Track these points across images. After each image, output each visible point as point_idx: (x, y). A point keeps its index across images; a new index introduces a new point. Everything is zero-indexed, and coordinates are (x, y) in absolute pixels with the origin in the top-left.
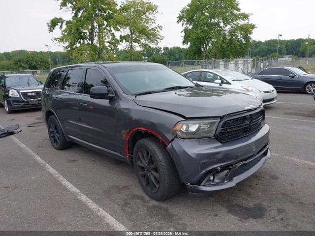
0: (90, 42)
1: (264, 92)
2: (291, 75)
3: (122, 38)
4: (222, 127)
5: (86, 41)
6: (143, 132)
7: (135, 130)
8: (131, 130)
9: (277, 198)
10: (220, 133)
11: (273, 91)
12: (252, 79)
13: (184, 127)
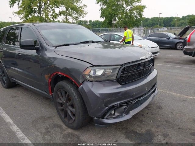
0: (39, 15)
1: (152, 48)
2: (168, 37)
3: (61, 13)
4: (121, 73)
5: (36, 14)
6: (60, 76)
7: (55, 74)
8: (52, 74)
9: (162, 124)
10: (120, 77)
11: (157, 47)
12: (144, 39)
13: (92, 72)
